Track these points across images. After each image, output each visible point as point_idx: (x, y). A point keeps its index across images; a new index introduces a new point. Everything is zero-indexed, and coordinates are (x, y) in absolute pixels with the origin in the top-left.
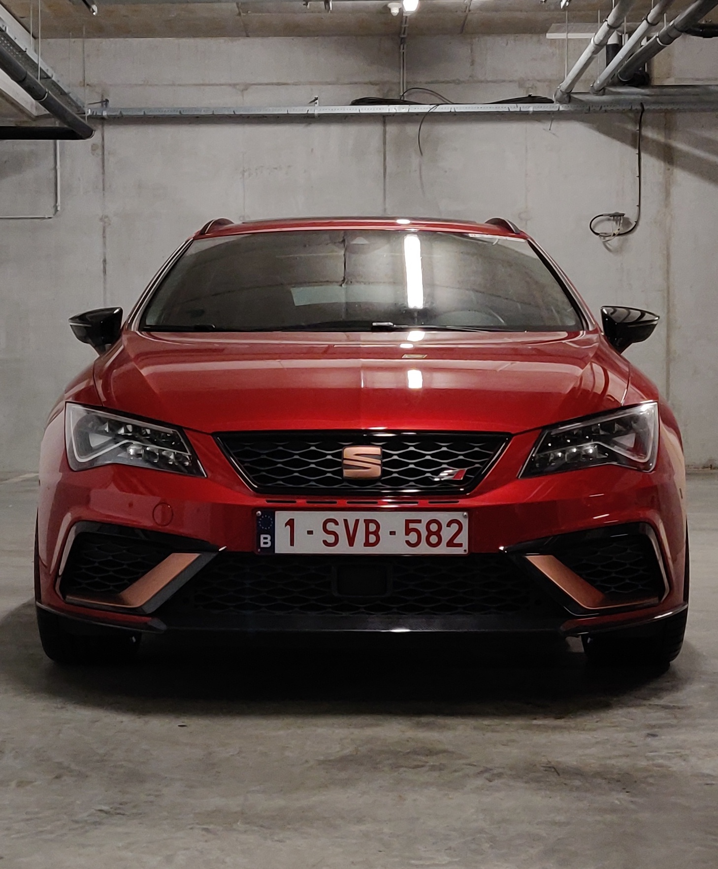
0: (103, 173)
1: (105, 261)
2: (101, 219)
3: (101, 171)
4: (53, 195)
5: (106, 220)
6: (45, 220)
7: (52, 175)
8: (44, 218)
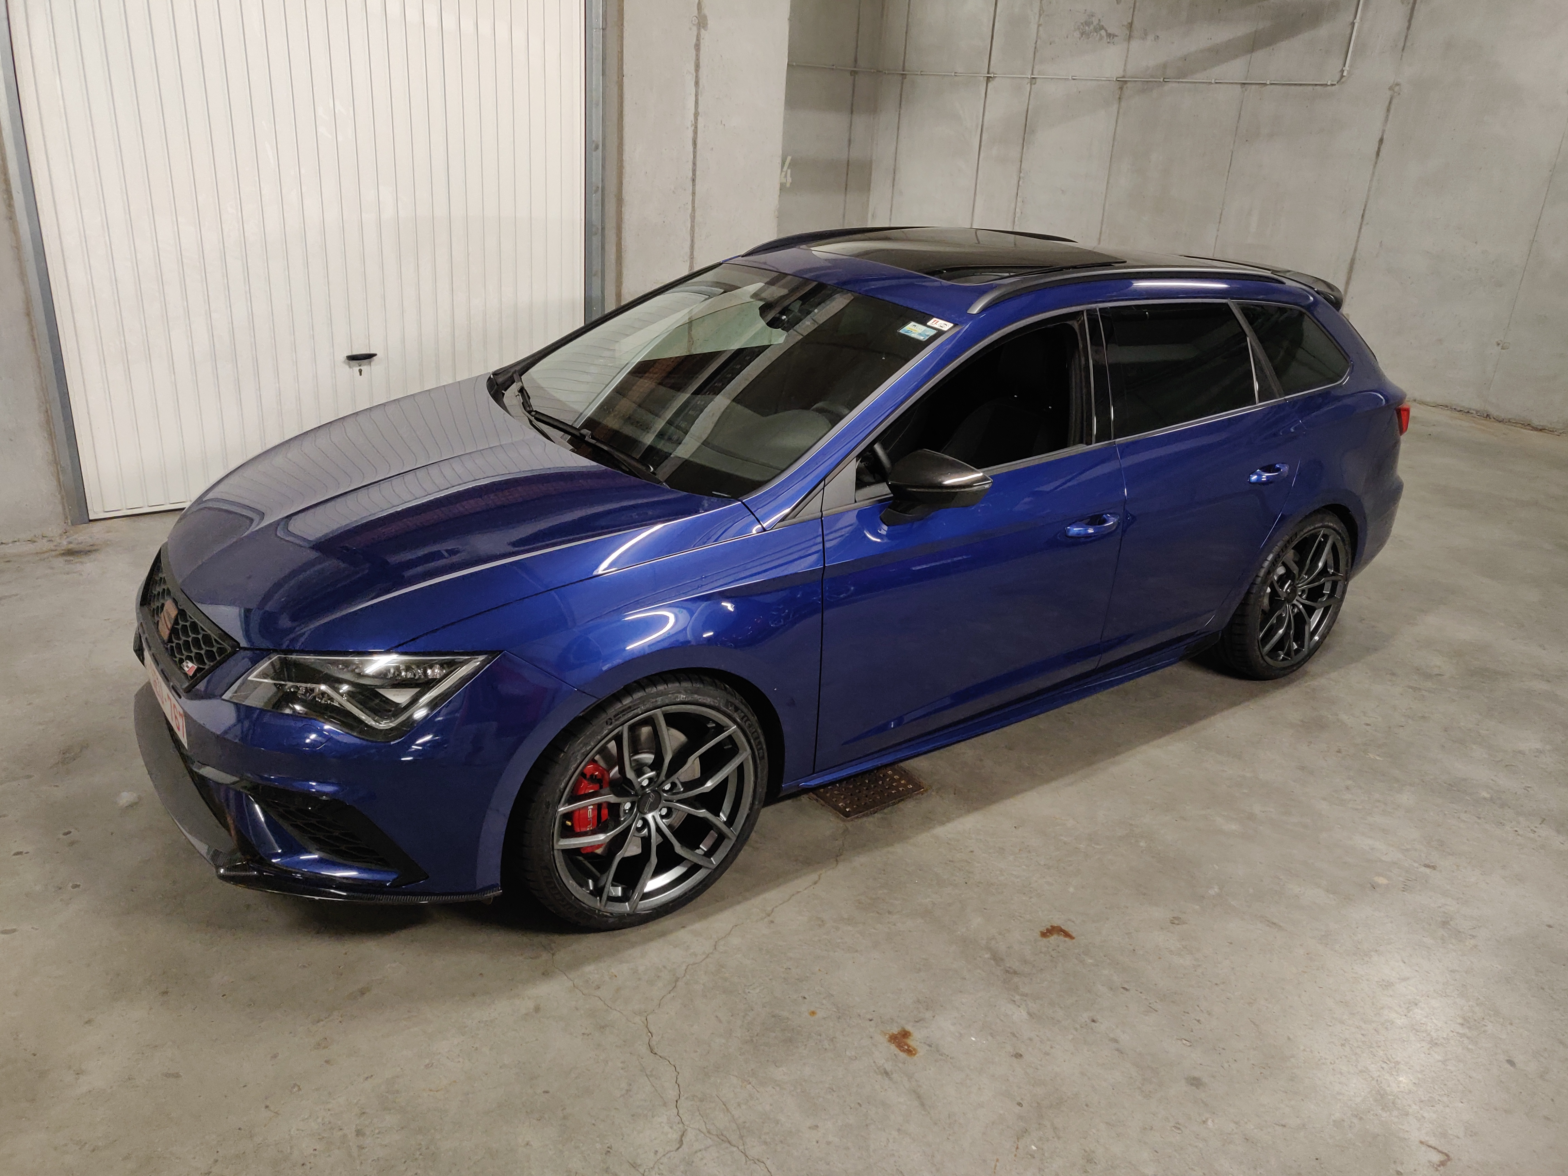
0: (1408, 28)
1: (1381, 141)
2: (1391, 88)
3: (1407, 24)
4: (1343, 56)
5: (1396, 89)
6: (1329, 88)
7: (1349, 31)
8: (1326, 85)
